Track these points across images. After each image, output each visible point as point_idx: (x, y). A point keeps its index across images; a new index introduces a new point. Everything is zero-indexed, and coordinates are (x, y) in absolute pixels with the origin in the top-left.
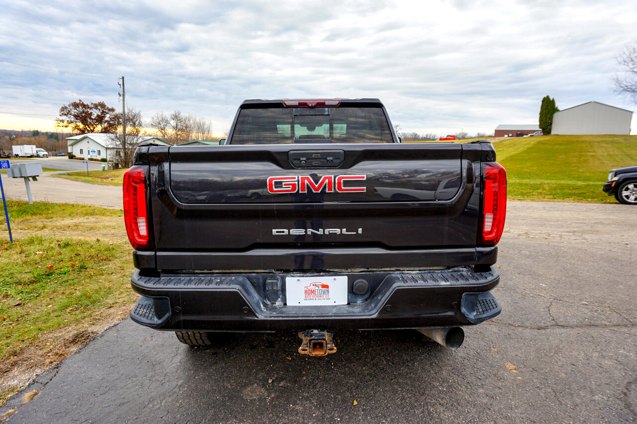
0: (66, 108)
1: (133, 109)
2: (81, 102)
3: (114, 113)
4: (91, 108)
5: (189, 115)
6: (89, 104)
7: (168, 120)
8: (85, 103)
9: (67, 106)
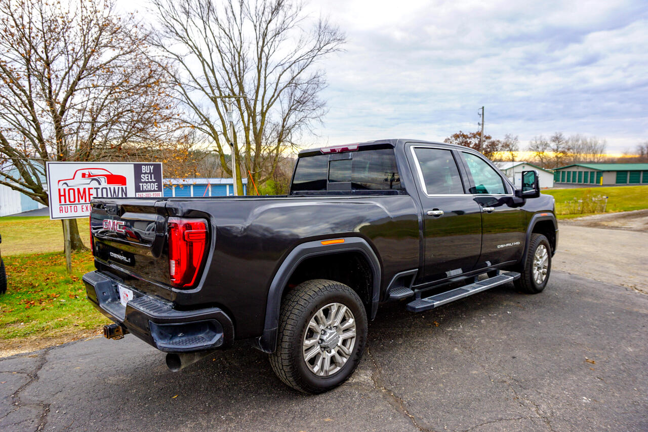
0: (449, 139)
1: (510, 134)
2: (461, 134)
3: (490, 140)
4: (470, 138)
5: (578, 135)
6: (468, 134)
7: (548, 142)
8: (465, 134)
9: (450, 138)
